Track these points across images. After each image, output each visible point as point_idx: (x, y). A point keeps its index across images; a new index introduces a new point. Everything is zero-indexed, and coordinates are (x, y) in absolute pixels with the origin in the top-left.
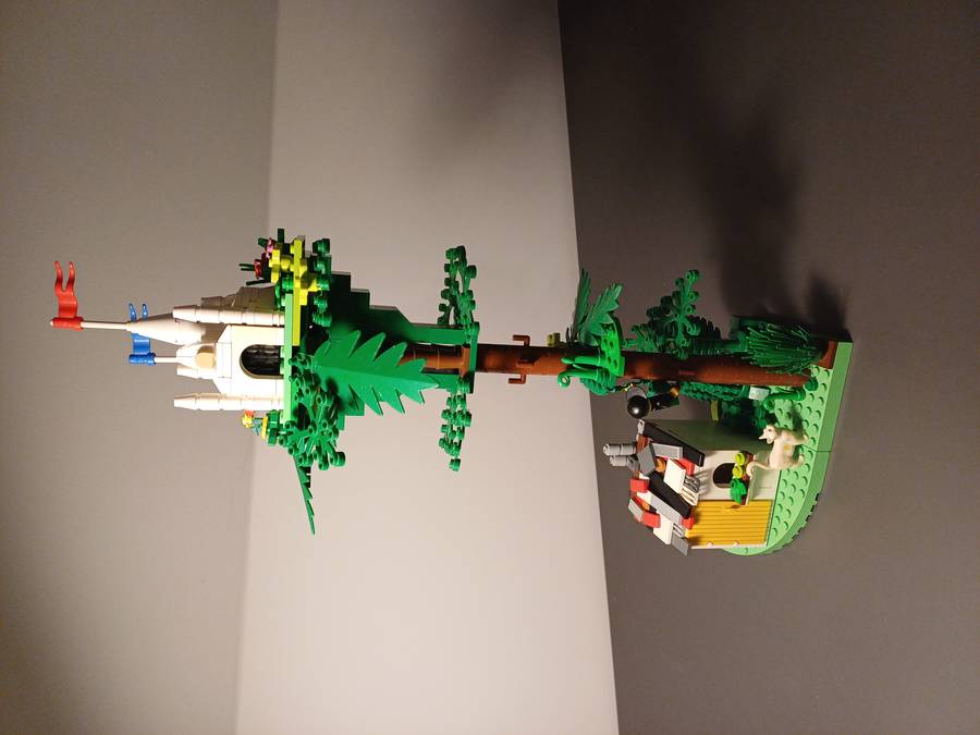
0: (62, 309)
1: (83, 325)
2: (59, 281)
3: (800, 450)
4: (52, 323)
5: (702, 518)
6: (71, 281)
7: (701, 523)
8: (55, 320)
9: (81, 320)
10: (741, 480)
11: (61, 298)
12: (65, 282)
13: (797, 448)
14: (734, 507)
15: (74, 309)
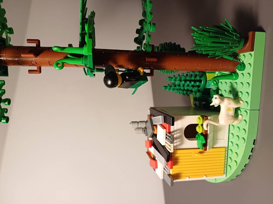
3: (239, 111)
5: (180, 161)
7: (180, 164)
10: (202, 134)
13: (237, 110)
14: (201, 153)
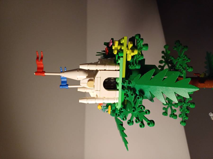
0: (38, 68)
1: (46, 74)
2: (38, 58)
4: (35, 74)
6: (42, 58)
8: (36, 72)
9: (45, 72)
11: (38, 64)
12: (39, 59)
15: (42, 68)
